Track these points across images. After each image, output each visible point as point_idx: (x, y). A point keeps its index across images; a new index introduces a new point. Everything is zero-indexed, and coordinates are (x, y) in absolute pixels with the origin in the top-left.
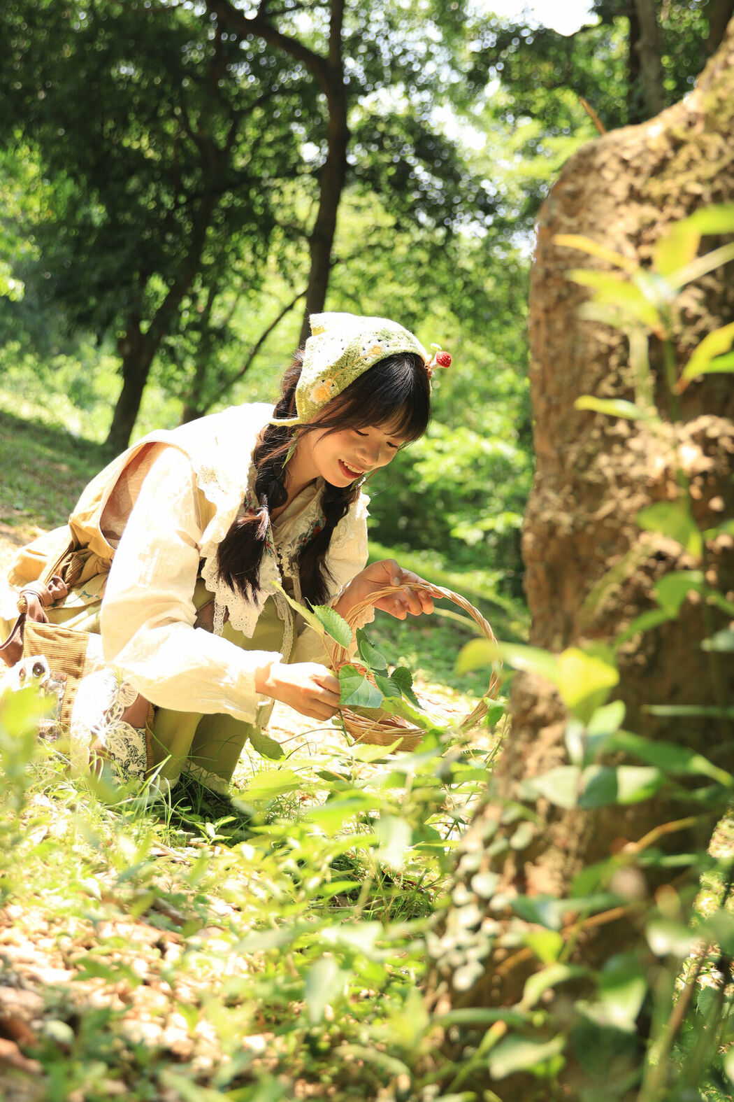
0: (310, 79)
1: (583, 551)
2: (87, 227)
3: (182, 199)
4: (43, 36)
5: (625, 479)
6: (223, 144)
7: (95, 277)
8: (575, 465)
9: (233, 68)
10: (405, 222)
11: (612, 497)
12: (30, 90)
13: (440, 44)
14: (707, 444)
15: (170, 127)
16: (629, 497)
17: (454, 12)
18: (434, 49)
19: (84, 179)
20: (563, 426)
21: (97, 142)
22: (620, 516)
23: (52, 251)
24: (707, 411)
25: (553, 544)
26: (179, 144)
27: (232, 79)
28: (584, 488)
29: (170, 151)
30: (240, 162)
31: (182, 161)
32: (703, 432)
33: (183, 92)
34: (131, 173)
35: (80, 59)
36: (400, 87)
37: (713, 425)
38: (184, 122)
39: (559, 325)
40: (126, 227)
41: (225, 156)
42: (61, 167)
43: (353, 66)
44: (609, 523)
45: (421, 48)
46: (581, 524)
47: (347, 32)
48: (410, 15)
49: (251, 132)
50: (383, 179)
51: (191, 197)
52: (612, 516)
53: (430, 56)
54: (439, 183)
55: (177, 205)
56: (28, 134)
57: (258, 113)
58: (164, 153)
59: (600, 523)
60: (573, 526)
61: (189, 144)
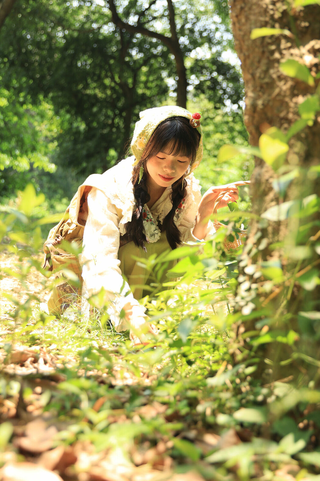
0: (165, 49)
1: (269, 114)
2: (78, 132)
3: (117, 112)
4: (45, 53)
5: (282, 77)
6: (131, 86)
7: (84, 152)
8: (260, 78)
9: (130, 51)
10: (218, 105)
11: (278, 86)
12: (43, 77)
13: (221, 23)
14: (315, 52)
15: (107, 82)
16: (285, 84)
17: (225, 7)
18: (219, 26)
19: (73, 112)
20: (252, 63)
21: (76, 94)
22: (282, 93)
23: (65, 145)
24: (313, 38)
25: (256, 115)
26: (112, 89)
27: (131, 56)
28: (265, 86)
29: (109, 92)
30: (140, 91)
31: (114, 96)
32: (313, 47)
33: (110, 65)
34: (93, 105)
35: (63, 59)
36: (206, 45)
37: (317, 43)
38: (113, 79)
39: (243, 20)
40: (94, 129)
41: (133, 90)
42: (62, 108)
43: (184, 40)
44: (278, 98)
45: (213, 27)
46: (266, 102)
47: (179, 27)
48: (205, 12)
49: (143, 78)
50: (205, 87)
51: (121, 110)
52: (279, 94)
53: (217, 29)
54: (231, 85)
55: (115, 115)
56: (45, 96)
57: (145, 69)
58: (106, 94)
59: (274, 99)
60: (263, 104)
61: (117, 88)
